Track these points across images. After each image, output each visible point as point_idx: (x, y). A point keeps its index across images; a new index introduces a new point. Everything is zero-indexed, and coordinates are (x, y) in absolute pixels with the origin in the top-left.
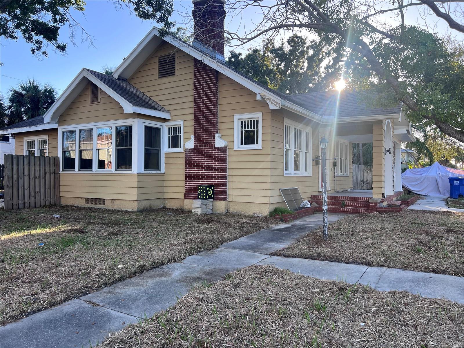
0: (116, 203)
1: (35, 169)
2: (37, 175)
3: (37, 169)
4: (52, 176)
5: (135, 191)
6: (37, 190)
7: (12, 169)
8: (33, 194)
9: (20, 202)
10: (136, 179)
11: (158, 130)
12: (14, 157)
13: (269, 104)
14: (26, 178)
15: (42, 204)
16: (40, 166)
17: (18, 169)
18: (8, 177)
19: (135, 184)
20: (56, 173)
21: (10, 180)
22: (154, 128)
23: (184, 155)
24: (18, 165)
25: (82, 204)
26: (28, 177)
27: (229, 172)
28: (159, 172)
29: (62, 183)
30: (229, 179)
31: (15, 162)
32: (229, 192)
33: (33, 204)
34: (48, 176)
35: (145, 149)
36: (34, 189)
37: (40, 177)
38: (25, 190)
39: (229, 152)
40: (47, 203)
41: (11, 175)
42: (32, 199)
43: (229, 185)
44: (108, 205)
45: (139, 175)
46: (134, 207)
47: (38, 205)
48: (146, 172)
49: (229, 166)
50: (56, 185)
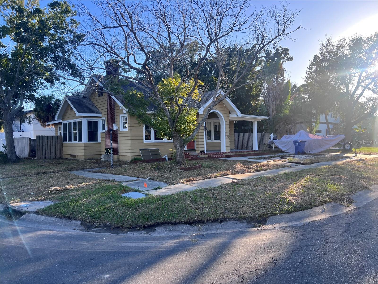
0: (79, 156)
1: (50, 142)
2: (52, 144)
3: (51, 141)
4: (59, 145)
5: (83, 151)
6: (52, 151)
7: (40, 142)
8: (49, 153)
9: (44, 156)
10: (83, 145)
11: (97, 122)
12: (40, 137)
13: (124, 111)
14: (46, 146)
15: (54, 157)
16: (53, 140)
17: (42, 142)
18: (38, 145)
19: (83, 148)
20: (61, 144)
21: (39, 147)
22: (94, 121)
23: (105, 134)
24: (42, 140)
25: (69, 157)
26: (47, 145)
27: (119, 142)
28: (97, 142)
29: (64, 148)
30: (119, 145)
31: (41, 139)
32: (120, 151)
33: (49, 157)
34: (57, 145)
35: (88, 132)
36: (50, 151)
37: (53, 145)
38: (46, 151)
39: (119, 132)
40: (57, 157)
41: (39, 145)
42: (49, 155)
43: (120, 148)
44: (76, 158)
45: (84, 144)
46: (83, 158)
47: (52, 158)
48: (89, 142)
49: (119, 138)
50: (61, 149)
